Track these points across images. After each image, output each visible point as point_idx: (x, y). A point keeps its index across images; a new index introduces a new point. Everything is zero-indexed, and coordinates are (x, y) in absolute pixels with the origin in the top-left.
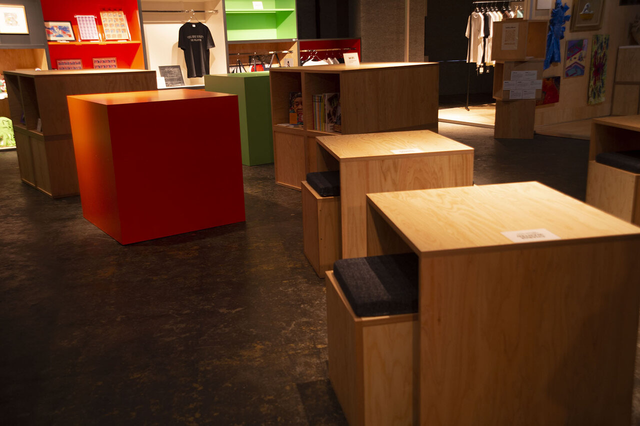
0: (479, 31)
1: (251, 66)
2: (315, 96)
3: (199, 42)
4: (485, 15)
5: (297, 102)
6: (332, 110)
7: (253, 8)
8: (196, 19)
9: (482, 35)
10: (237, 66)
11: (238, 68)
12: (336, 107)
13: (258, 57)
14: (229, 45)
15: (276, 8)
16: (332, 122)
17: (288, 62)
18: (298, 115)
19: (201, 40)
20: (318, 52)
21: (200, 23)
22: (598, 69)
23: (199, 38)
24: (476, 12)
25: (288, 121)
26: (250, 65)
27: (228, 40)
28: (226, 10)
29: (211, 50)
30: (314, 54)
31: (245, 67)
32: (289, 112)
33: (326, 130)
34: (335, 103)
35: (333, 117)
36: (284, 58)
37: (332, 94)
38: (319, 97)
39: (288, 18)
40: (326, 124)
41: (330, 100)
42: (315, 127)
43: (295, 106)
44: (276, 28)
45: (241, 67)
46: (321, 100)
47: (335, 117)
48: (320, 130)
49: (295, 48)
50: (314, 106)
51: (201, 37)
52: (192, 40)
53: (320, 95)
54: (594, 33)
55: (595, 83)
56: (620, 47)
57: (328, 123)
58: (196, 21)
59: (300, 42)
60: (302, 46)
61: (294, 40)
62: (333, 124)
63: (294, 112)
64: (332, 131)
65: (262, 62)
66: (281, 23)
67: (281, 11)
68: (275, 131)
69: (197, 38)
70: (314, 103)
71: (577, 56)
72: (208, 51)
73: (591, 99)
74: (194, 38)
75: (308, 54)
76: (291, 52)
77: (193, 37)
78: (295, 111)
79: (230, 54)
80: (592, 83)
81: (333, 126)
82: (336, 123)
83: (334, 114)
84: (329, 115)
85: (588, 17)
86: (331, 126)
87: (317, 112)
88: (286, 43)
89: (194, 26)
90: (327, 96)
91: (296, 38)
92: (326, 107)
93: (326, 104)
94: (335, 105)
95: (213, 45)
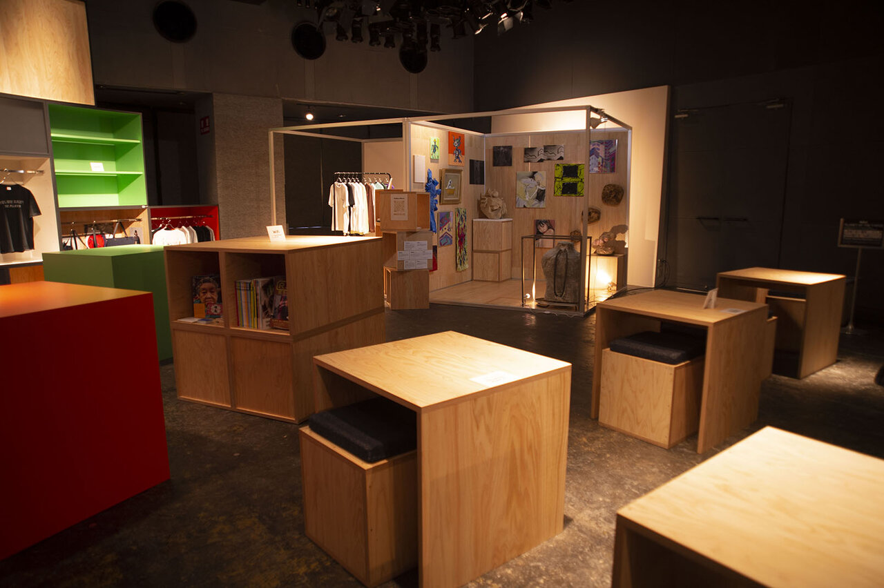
0: (344, 200)
1: (88, 237)
2: (240, 283)
3: (18, 208)
4: (347, 185)
5: (204, 289)
6: (267, 300)
7: (91, 170)
8: (13, 181)
9: (348, 204)
10: (72, 237)
11: (73, 238)
12: (273, 296)
13: (97, 226)
14: (61, 212)
15: (117, 170)
16: (268, 316)
17: (136, 231)
18: (206, 306)
19: (20, 206)
20: (171, 220)
21: (18, 185)
22: (461, 238)
23: (18, 204)
24: (339, 182)
25: (192, 315)
26: (86, 236)
27: (60, 206)
28: (56, 171)
29: (36, 219)
30: (166, 222)
31: (81, 238)
32: (193, 303)
33: (261, 326)
34: (271, 292)
35: (269, 309)
36: (130, 227)
37: (266, 280)
38: (247, 283)
39: (135, 182)
40: (260, 320)
41: (265, 288)
42: (240, 323)
43: (201, 294)
44: (118, 192)
45: (77, 239)
46: (249, 288)
47: (271, 309)
48: (249, 326)
49: (145, 216)
50: (238, 295)
51: (21, 202)
52: (7, 206)
53: (249, 281)
54: (456, 206)
55: (460, 252)
56: (474, 220)
57: (263, 318)
58: (13, 183)
59: (151, 210)
60: (153, 213)
61: (143, 207)
62: (269, 319)
63: (200, 302)
64: (268, 328)
65: (102, 231)
66: (125, 187)
67: (125, 175)
68: (174, 330)
69: (14, 204)
70: (238, 291)
71: (446, 227)
72: (31, 220)
73: (459, 266)
74: (10, 204)
75: (159, 222)
76: (140, 220)
77: (8, 202)
78: (202, 300)
79: (62, 223)
80: (458, 252)
81: (270, 321)
82: (274, 317)
83: (271, 306)
84: (264, 308)
85: (451, 193)
86: (267, 322)
87: (243, 304)
88: (132, 210)
89: (9, 189)
90: (261, 281)
91: (146, 204)
92: (259, 297)
93: (259, 292)
94: (271, 294)
95: (39, 213)
